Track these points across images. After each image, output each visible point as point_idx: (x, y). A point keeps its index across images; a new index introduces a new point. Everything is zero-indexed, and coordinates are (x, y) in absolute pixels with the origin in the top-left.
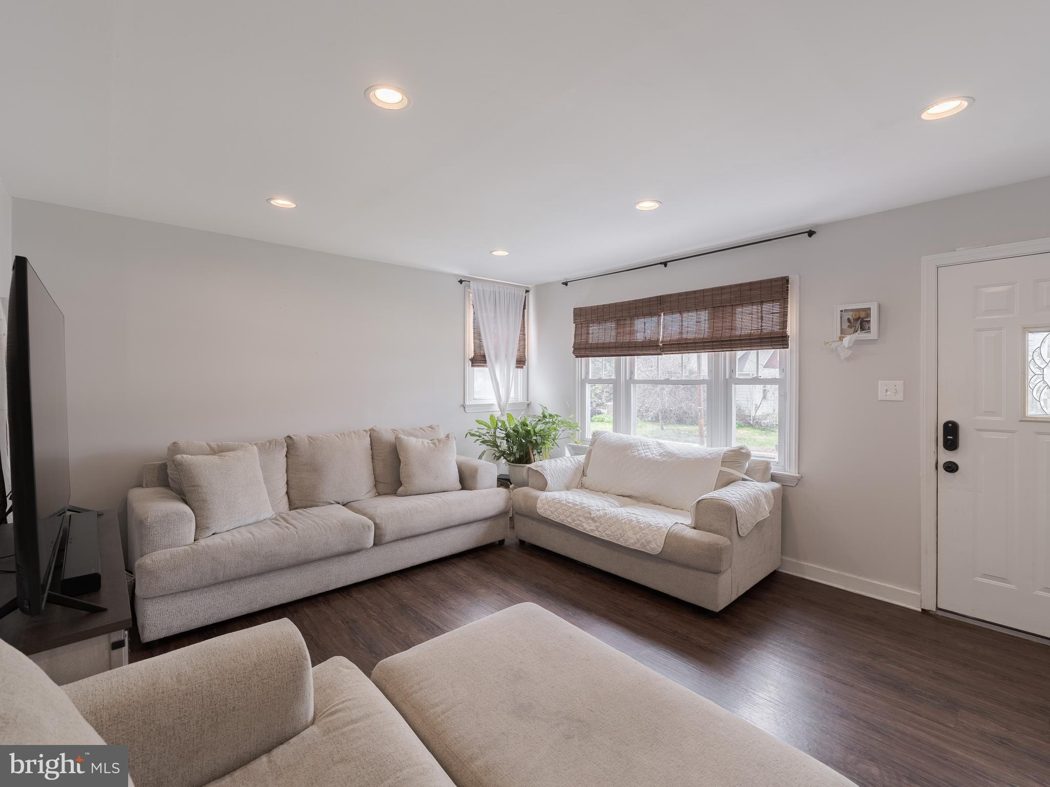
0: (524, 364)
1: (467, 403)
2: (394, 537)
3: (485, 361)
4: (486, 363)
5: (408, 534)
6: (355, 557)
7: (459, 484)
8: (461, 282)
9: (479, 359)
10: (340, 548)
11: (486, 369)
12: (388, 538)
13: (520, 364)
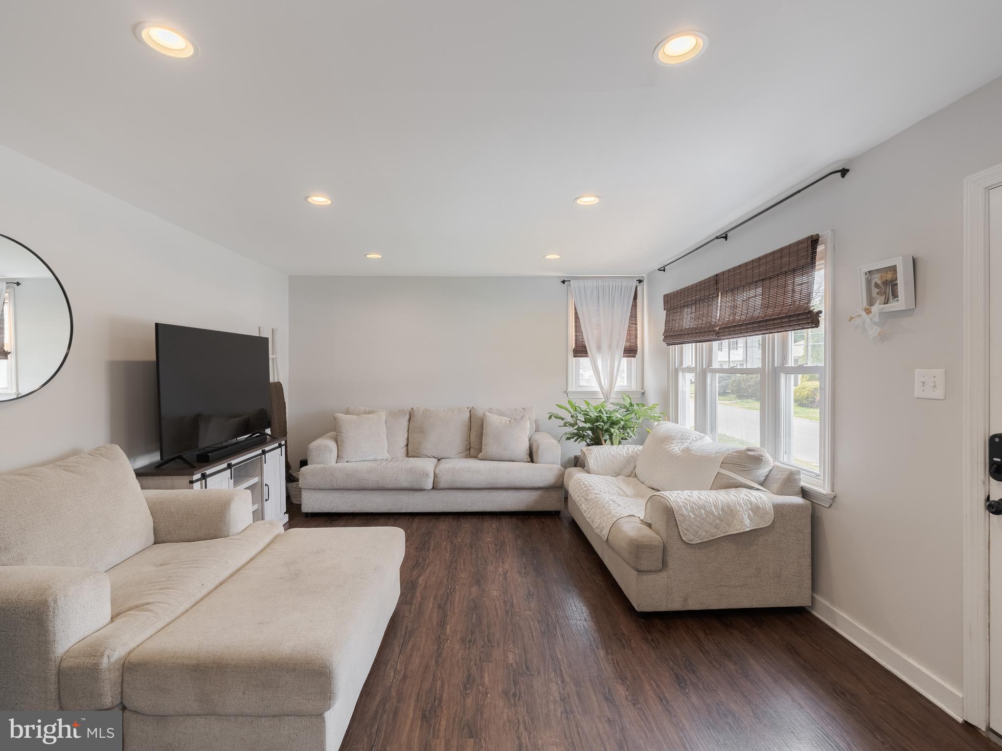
0: (636, 353)
1: (570, 389)
2: (447, 486)
3: (586, 352)
4: (587, 353)
5: (459, 486)
6: (420, 493)
7: (528, 456)
8: (564, 282)
9: (580, 350)
10: (405, 484)
11: (588, 358)
12: (442, 485)
13: (630, 353)
